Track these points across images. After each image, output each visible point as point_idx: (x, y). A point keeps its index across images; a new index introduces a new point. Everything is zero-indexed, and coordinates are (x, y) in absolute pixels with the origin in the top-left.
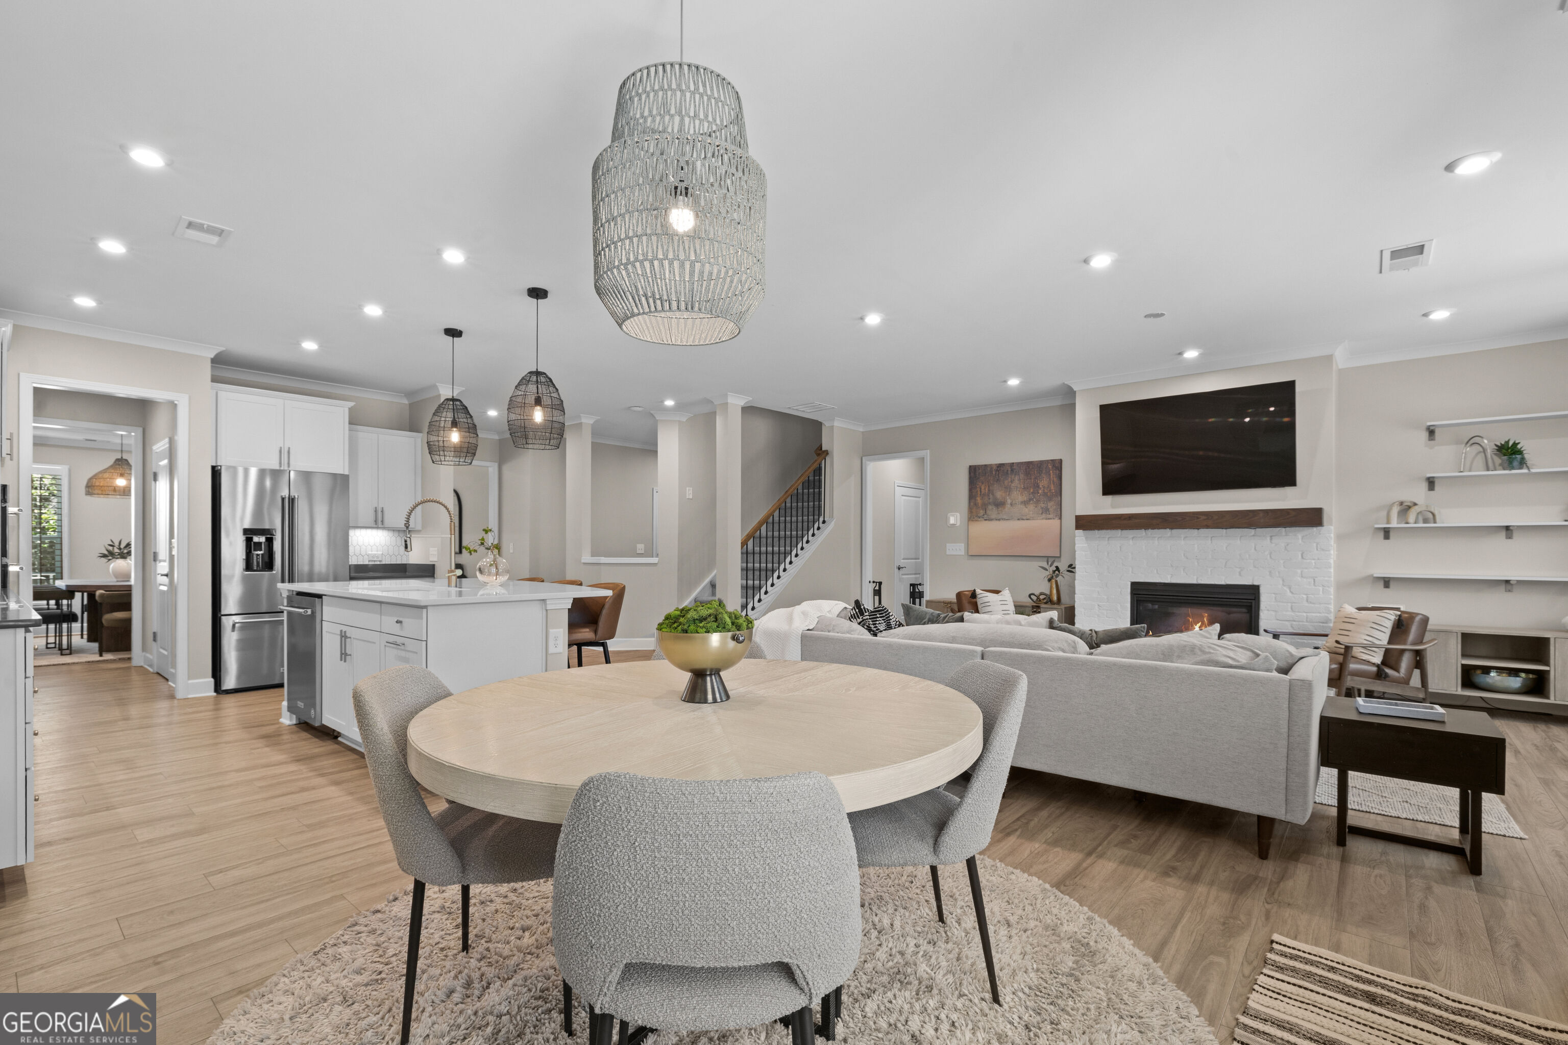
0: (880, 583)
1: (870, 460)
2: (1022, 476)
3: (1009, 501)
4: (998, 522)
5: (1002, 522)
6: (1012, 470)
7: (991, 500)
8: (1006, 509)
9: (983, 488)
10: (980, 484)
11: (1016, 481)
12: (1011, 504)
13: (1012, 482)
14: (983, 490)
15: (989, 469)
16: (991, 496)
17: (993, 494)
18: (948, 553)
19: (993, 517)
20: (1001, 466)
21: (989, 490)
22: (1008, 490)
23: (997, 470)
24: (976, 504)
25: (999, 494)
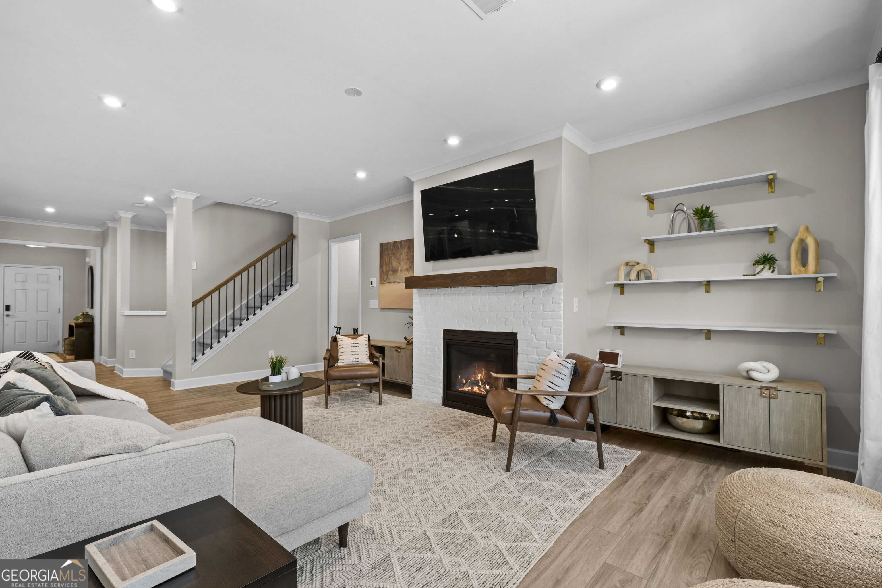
0: (340, 328)
1: (333, 243)
2: (406, 250)
3: (400, 269)
4: (394, 284)
5: (396, 284)
6: (401, 246)
7: (390, 268)
8: (398, 275)
9: (386, 260)
10: (385, 256)
11: (403, 254)
12: (401, 271)
13: (401, 254)
14: (386, 261)
15: (389, 246)
16: (390, 266)
17: (391, 264)
18: (370, 307)
19: (392, 280)
20: (395, 243)
21: (389, 261)
22: (399, 260)
23: (394, 246)
24: (383, 271)
25: (395, 264)
